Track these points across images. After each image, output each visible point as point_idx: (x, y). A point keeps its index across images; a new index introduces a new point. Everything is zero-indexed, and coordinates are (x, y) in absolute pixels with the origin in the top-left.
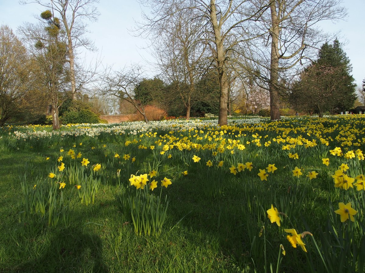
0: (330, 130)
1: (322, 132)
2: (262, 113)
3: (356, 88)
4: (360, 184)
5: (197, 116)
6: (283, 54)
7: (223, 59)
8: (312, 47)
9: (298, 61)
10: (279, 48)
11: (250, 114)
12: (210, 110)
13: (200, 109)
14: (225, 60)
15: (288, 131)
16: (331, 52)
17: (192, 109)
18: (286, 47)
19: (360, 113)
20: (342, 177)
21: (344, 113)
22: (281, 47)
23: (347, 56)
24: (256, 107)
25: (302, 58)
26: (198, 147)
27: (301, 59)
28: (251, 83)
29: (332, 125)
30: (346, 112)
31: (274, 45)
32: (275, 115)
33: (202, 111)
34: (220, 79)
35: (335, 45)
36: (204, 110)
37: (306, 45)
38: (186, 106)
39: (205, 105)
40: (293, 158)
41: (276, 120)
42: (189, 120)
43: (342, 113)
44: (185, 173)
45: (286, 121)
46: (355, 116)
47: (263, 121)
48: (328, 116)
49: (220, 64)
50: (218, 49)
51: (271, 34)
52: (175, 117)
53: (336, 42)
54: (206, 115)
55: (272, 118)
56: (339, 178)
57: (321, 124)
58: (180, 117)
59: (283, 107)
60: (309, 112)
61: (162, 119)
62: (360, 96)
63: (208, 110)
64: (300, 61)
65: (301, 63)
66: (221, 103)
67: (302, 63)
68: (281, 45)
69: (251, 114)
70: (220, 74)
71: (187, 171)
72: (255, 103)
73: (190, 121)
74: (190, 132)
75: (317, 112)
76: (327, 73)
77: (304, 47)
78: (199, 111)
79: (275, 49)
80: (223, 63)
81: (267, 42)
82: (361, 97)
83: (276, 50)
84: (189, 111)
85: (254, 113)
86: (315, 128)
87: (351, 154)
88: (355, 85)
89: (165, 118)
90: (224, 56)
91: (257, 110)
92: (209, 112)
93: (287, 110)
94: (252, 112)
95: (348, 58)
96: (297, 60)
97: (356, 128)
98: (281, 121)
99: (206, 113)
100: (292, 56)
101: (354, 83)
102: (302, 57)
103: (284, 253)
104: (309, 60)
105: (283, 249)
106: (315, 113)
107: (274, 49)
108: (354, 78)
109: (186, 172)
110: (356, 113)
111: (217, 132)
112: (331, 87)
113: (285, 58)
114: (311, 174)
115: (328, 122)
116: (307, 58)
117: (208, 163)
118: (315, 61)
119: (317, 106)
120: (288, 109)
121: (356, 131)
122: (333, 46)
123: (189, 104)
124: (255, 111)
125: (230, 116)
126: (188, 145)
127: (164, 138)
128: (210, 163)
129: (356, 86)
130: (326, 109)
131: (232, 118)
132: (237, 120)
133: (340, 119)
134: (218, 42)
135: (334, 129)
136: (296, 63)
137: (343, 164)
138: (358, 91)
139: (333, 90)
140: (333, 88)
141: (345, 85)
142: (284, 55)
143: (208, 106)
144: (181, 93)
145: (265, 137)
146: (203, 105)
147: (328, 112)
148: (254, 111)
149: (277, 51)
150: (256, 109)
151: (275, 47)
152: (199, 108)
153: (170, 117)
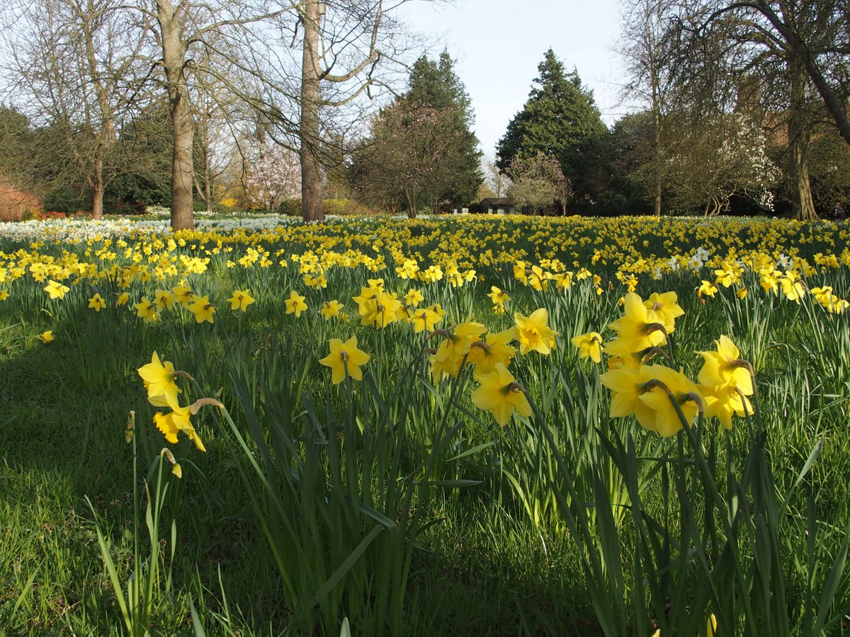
0: (422, 240)
1: (405, 244)
2: (286, 209)
3: (482, 158)
4: (420, 317)
5: (125, 213)
6: (329, 70)
7: (180, 65)
8: (391, 59)
9: (363, 88)
10: (320, 54)
11: (258, 211)
12: (161, 197)
13: (133, 194)
14: (183, 67)
15: (332, 242)
16: (434, 79)
17: (109, 193)
18: (335, 53)
19: (490, 211)
20: (374, 300)
21: (460, 211)
22: (324, 53)
23: (466, 91)
24: (272, 193)
25: (371, 83)
26: (88, 272)
27: (370, 86)
28: (259, 136)
29: (428, 231)
30: (463, 209)
31: (308, 46)
32: (313, 212)
33: (138, 201)
34: (172, 113)
35: (442, 62)
36: (145, 198)
37: (379, 54)
38: (92, 185)
39: (146, 184)
40: (315, 286)
41: (315, 223)
42: (101, 219)
43: (456, 210)
44: (46, 338)
45: (338, 223)
46: (480, 217)
47: (284, 224)
48: (426, 217)
49: (172, 76)
50: (166, 36)
51: (301, 19)
52: (63, 214)
53: (445, 56)
54: (149, 209)
55: (307, 218)
56: (369, 301)
57: (406, 228)
58: (80, 213)
59: (336, 196)
60: (389, 208)
61: (27, 216)
62: (492, 177)
63: (153, 197)
64: (366, 89)
65: (369, 95)
66: (178, 174)
67: (372, 95)
68: (323, 48)
69: (263, 210)
70: (172, 101)
71: (51, 332)
72: (269, 184)
73: (104, 223)
74: (89, 243)
75: (404, 207)
76: (424, 120)
77: (376, 57)
78: (129, 198)
79: (312, 55)
80: (178, 72)
81: (294, 37)
82: (493, 180)
83: (312, 58)
84: (101, 196)
85: (268, 208)
86: (392, 236)
87: (434, 271)
88: (481, 154)
89: (35, 215)
90: (181, 56)
91: (275, 201)
92: (156, 203)
93: (342, 203)
94: (265, 206)
95: (468, 95)
96: (360, 86)
97: (474, 237)
98: (325, 224)
99: (150, 204)
100: (348, 77)
101: (478, 148)
102: (370, 81)
103: (178, 471)
104: (385, 89)
105: (173, 460)
106: (403, 210)
107: (310, 56)
108: (478, 138)
109: (48, 335)
110: (481, 212)
111: (160, 243)
112: (432, 153)
113: (334, 80)
114: (329, 307)
115: (423, 227)
116: (382, 84)
117: (92, 301)
118: (402, 94)
119: (403, 193)
120: (346, 199)
121: (472, 242)
122: (438, 66)
123: (100, 178)
124: (272, 203)
125: (210, 213)
126: (66, 270)
127: (9, 259)
128: (98, 300)
129: (483, 154)
130: (422, 203)
131: (213, 218)
132: (223, 221)
133: (448, 222)
134: (164, 19)
135: (431, 238)
136: (357, 93)
137: (411, 290)
138: (488, 167)
139: (436, 160)
140: (436, 155)
141: (461, 151)
142: (332, 73)
143: (154, 187)
144: (75, 151)
145: (278, 254)
146: (140, 186)
147: (427, 209)
148: (268, 203)
149: (315, 61)
150: (273, 198)
151: (311, 50)
152: (131, 192)
153: (49, 214)
